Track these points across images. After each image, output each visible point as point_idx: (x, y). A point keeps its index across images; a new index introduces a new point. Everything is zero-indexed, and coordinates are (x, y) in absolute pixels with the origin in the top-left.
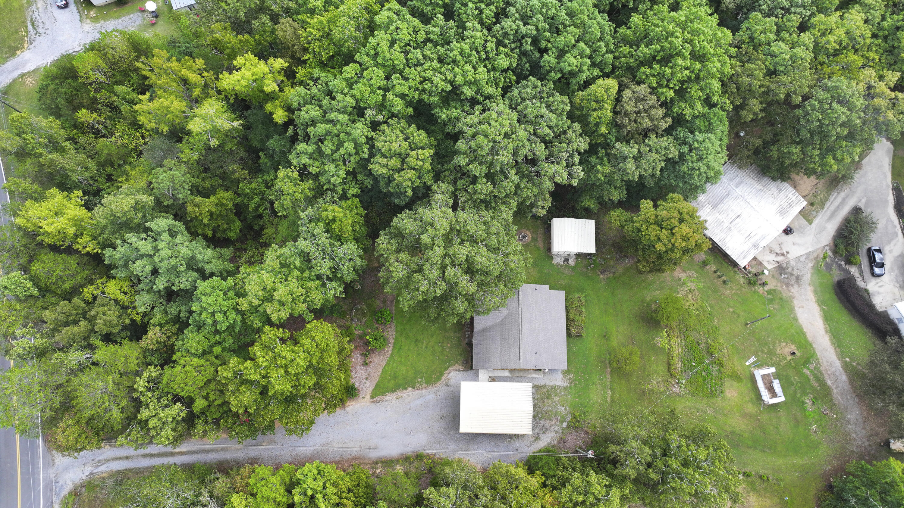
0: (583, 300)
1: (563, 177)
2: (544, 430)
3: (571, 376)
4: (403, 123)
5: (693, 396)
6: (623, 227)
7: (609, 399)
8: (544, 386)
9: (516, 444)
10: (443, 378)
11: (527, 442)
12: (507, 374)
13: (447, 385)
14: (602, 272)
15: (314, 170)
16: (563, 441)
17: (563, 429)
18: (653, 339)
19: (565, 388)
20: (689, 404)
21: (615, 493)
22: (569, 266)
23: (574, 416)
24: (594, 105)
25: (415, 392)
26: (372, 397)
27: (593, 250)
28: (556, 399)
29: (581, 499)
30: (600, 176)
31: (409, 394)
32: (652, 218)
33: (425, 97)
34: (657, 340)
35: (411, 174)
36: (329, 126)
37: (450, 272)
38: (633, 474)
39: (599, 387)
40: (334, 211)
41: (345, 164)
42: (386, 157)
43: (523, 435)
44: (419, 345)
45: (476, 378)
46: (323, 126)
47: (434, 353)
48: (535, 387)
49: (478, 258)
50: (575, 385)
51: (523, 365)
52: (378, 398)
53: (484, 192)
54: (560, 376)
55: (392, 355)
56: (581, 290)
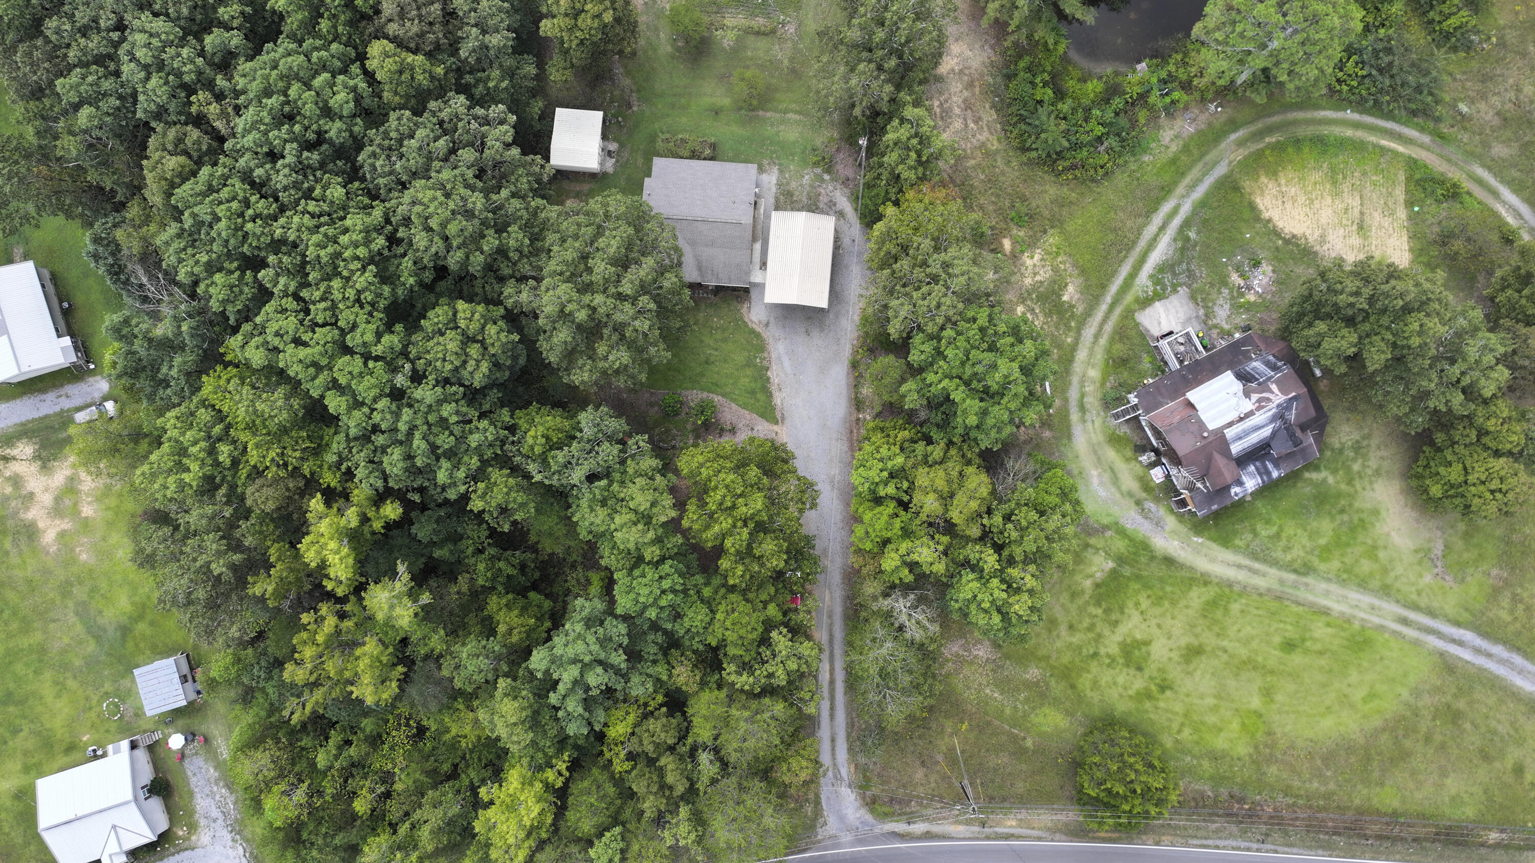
0: (668, 136)
1: (506, 132)
2: (832, 204)
3: (765, 162)
4: (417, 337)
5: (800, 8)
6: (572, 66)
7: (797, 117)
8: (777, 200)
9: (846, 241)
10: (758, 329)
11: (845, 228)
12: (758, 246)
13: (767, 325)
14: (630, 106)
15: (475, 462)
16: (846, 182)
17: (832, 180)
18: (724, 49)
19: (781, 171)
20: (810, 15)
21: (910, 112)
22: (619, 152)
23: (816, 164)
24: (406, 76)
25: (774, 367)
26: (777, 423)
27: (599, 115)
28: (793, 185)
29: (913, 155)
30: (504, 84)
31: (775, 375)
32: (569, 22)
33: (382, 304)
34: (726, 43)
35: (491, 330)
36: (417, 435)
37: (627, 288)
38: (889, 88)
39: (782, 127)
40: (535, 437)
41: (470, 422)
42: (465, 362)
43: (836, 231)
44: (712, 359)
45: (761, 286)
46: (416, 443)
47: (725, 340)
48: (777, 208)
49: (612, 250)
50: (778, 158)
51: (747, 220)
52: (779, 416)
53: (521, 236)
54: (765, 177)
55: (723, 396)
56: (653, 138)
